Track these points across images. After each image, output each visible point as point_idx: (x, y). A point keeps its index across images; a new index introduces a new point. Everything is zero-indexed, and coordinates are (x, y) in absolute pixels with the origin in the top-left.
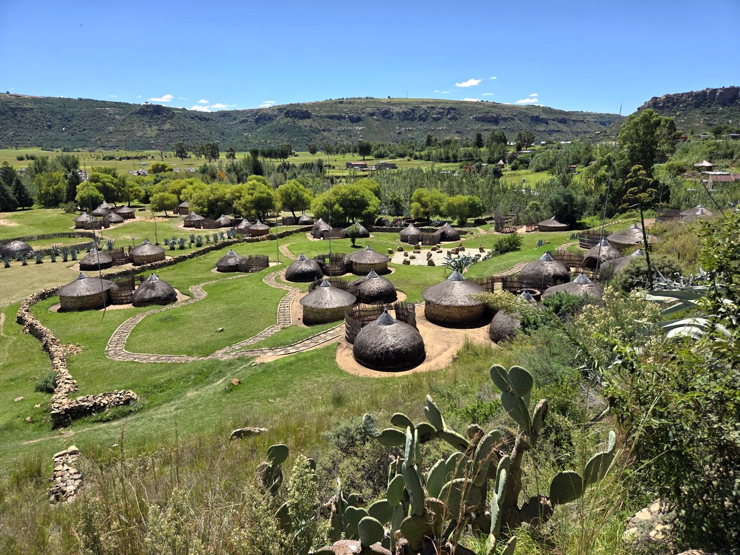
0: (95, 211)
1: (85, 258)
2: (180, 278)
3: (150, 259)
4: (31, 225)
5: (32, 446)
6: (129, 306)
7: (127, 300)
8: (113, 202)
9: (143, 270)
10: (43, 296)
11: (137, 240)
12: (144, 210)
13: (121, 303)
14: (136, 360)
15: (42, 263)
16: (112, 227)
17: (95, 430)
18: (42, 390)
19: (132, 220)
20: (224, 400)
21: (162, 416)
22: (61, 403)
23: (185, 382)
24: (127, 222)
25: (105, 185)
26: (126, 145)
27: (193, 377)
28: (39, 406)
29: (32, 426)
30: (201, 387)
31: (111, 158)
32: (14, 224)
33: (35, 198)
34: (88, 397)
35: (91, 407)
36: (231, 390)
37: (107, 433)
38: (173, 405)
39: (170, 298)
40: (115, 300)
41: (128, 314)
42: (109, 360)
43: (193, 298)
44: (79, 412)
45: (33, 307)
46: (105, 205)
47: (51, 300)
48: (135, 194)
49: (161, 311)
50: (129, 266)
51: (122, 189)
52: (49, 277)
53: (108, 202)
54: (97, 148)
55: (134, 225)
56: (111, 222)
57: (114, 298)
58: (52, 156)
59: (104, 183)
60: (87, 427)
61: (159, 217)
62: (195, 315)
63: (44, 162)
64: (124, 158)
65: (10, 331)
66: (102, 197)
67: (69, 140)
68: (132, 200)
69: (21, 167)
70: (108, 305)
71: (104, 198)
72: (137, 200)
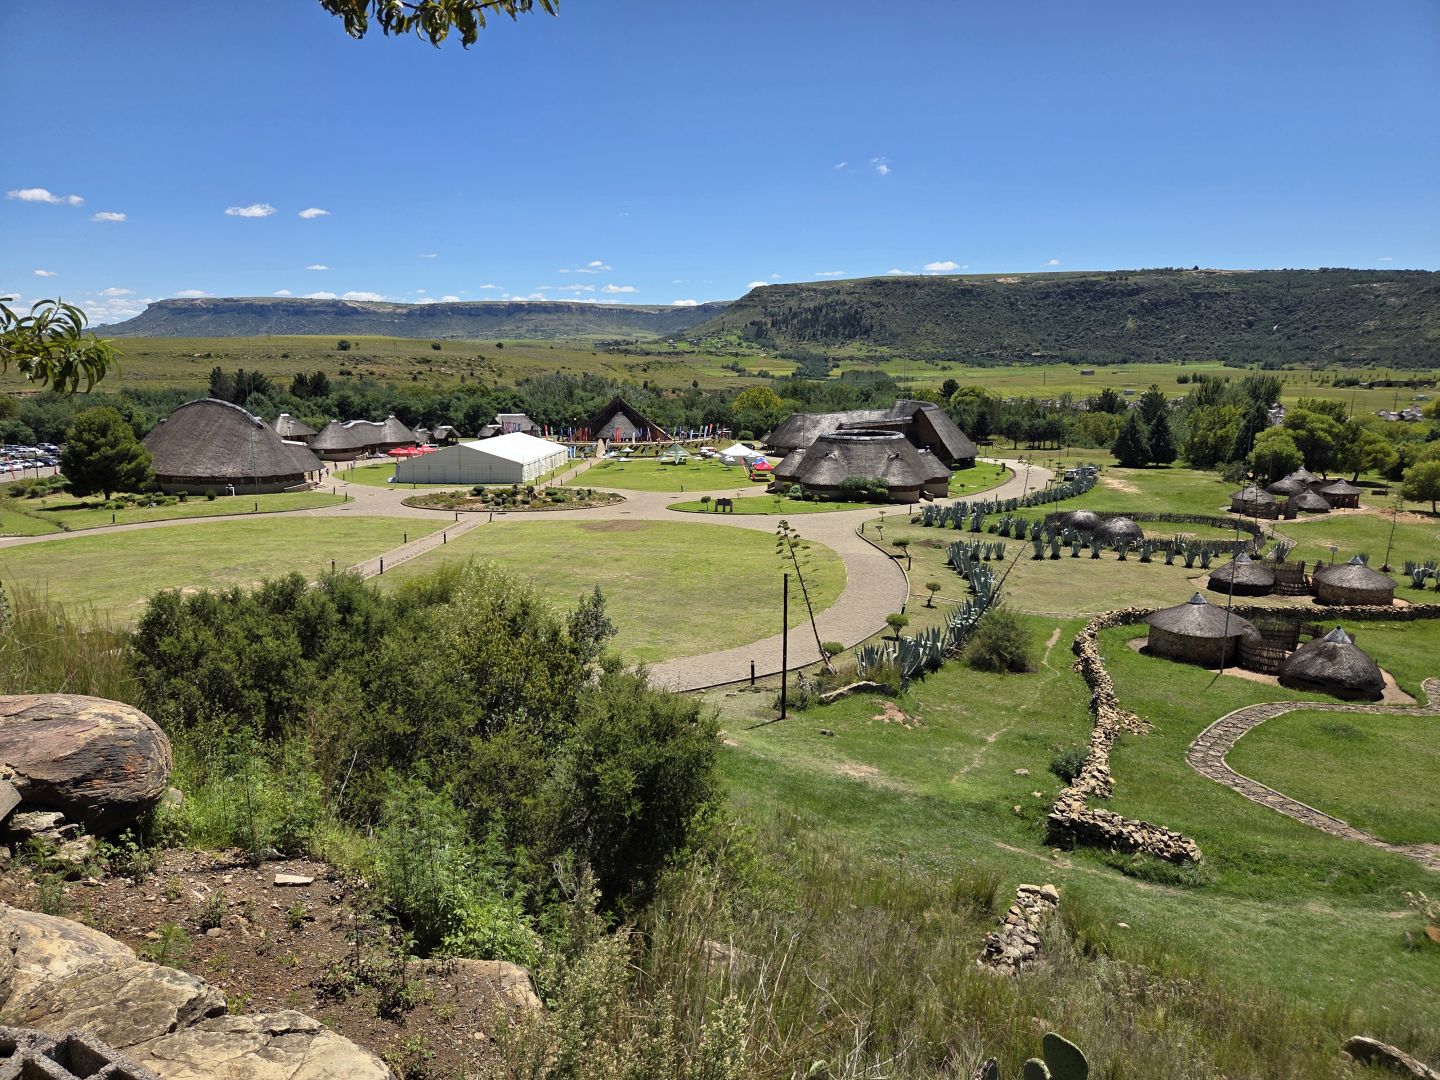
0: (1277, 484)
1: (1223, 568)
2: (1411, 656)
3: (1353, 596)
4: (1157, 494)
5: (1005, 855)
6: (1272, 680)
7: (1270, 666)
8: (1322, 471)
9: (1330, 616)
10: (1127, 618)
11: (1343, 553)
12: (1385, 493)
13: (1256, 668)
14: (1235, 789)
15: (1149, 561)
16: (1300, 518)
17: (1106, 881)
18: (1058, 773)
19: (1349, 511)
20: (1389, 960)
21: (1235, 921)
22: (1069, 806)
23: (1314, 875)
24: (1336, 512)
25: (1314, 435)
26: (1395, 357)
27: (1336, 874)
28: (1039, 795)
29: (1018, 822)
30: (1346, 905)
31: (1351, 383)
32: (1132, 490)
33: (1181, 449)
34: (1113, 816)
35: (1112, 837)
36: (1418, 948)
37: (1122, 896)
38: (1268, 910)
39: (1367, 690)
40: (1247, 659)
41: (1259, 694)
42: (1186, 767)
43: (1422, 704)
44: (1091, 835)
45: (1105, 633)
46: (1302, 473)
47: (1137, 629)
48: (1375, 459)
49: (1332, 710)
50: (1306, 602)
51: (1348, 446)
52: (1151, 588)
53: (1309, 469)
54: (1330, 363)
55: (1349, 520)
56: (1301, 509)
57: (1244, 655)
58: (1236, 376)
59: (1311, 432)
60: (1096, 868)
61: (1414, 512)
62: (1410, 744)
63: (1217, 387)
64: (1380, 384)
65: (1058, 661)
66: (1299, 459)
67: (1279, 348)
68: (1365, 471)
69: (1175, 394)
70: (1229, 665)
71: (1304, 460)
72: (1376, 471)
